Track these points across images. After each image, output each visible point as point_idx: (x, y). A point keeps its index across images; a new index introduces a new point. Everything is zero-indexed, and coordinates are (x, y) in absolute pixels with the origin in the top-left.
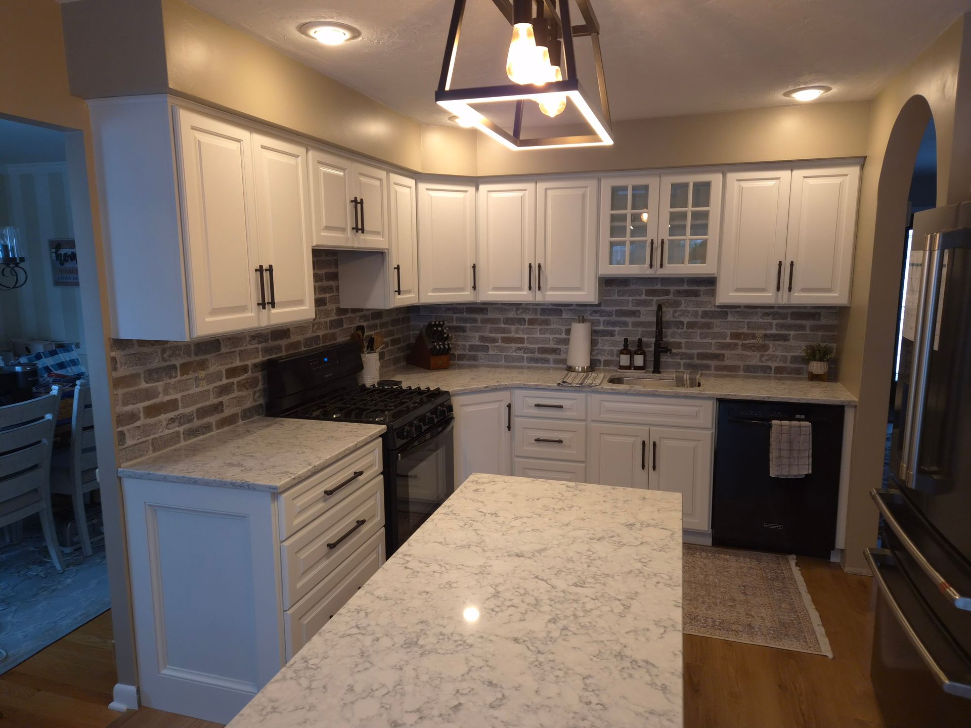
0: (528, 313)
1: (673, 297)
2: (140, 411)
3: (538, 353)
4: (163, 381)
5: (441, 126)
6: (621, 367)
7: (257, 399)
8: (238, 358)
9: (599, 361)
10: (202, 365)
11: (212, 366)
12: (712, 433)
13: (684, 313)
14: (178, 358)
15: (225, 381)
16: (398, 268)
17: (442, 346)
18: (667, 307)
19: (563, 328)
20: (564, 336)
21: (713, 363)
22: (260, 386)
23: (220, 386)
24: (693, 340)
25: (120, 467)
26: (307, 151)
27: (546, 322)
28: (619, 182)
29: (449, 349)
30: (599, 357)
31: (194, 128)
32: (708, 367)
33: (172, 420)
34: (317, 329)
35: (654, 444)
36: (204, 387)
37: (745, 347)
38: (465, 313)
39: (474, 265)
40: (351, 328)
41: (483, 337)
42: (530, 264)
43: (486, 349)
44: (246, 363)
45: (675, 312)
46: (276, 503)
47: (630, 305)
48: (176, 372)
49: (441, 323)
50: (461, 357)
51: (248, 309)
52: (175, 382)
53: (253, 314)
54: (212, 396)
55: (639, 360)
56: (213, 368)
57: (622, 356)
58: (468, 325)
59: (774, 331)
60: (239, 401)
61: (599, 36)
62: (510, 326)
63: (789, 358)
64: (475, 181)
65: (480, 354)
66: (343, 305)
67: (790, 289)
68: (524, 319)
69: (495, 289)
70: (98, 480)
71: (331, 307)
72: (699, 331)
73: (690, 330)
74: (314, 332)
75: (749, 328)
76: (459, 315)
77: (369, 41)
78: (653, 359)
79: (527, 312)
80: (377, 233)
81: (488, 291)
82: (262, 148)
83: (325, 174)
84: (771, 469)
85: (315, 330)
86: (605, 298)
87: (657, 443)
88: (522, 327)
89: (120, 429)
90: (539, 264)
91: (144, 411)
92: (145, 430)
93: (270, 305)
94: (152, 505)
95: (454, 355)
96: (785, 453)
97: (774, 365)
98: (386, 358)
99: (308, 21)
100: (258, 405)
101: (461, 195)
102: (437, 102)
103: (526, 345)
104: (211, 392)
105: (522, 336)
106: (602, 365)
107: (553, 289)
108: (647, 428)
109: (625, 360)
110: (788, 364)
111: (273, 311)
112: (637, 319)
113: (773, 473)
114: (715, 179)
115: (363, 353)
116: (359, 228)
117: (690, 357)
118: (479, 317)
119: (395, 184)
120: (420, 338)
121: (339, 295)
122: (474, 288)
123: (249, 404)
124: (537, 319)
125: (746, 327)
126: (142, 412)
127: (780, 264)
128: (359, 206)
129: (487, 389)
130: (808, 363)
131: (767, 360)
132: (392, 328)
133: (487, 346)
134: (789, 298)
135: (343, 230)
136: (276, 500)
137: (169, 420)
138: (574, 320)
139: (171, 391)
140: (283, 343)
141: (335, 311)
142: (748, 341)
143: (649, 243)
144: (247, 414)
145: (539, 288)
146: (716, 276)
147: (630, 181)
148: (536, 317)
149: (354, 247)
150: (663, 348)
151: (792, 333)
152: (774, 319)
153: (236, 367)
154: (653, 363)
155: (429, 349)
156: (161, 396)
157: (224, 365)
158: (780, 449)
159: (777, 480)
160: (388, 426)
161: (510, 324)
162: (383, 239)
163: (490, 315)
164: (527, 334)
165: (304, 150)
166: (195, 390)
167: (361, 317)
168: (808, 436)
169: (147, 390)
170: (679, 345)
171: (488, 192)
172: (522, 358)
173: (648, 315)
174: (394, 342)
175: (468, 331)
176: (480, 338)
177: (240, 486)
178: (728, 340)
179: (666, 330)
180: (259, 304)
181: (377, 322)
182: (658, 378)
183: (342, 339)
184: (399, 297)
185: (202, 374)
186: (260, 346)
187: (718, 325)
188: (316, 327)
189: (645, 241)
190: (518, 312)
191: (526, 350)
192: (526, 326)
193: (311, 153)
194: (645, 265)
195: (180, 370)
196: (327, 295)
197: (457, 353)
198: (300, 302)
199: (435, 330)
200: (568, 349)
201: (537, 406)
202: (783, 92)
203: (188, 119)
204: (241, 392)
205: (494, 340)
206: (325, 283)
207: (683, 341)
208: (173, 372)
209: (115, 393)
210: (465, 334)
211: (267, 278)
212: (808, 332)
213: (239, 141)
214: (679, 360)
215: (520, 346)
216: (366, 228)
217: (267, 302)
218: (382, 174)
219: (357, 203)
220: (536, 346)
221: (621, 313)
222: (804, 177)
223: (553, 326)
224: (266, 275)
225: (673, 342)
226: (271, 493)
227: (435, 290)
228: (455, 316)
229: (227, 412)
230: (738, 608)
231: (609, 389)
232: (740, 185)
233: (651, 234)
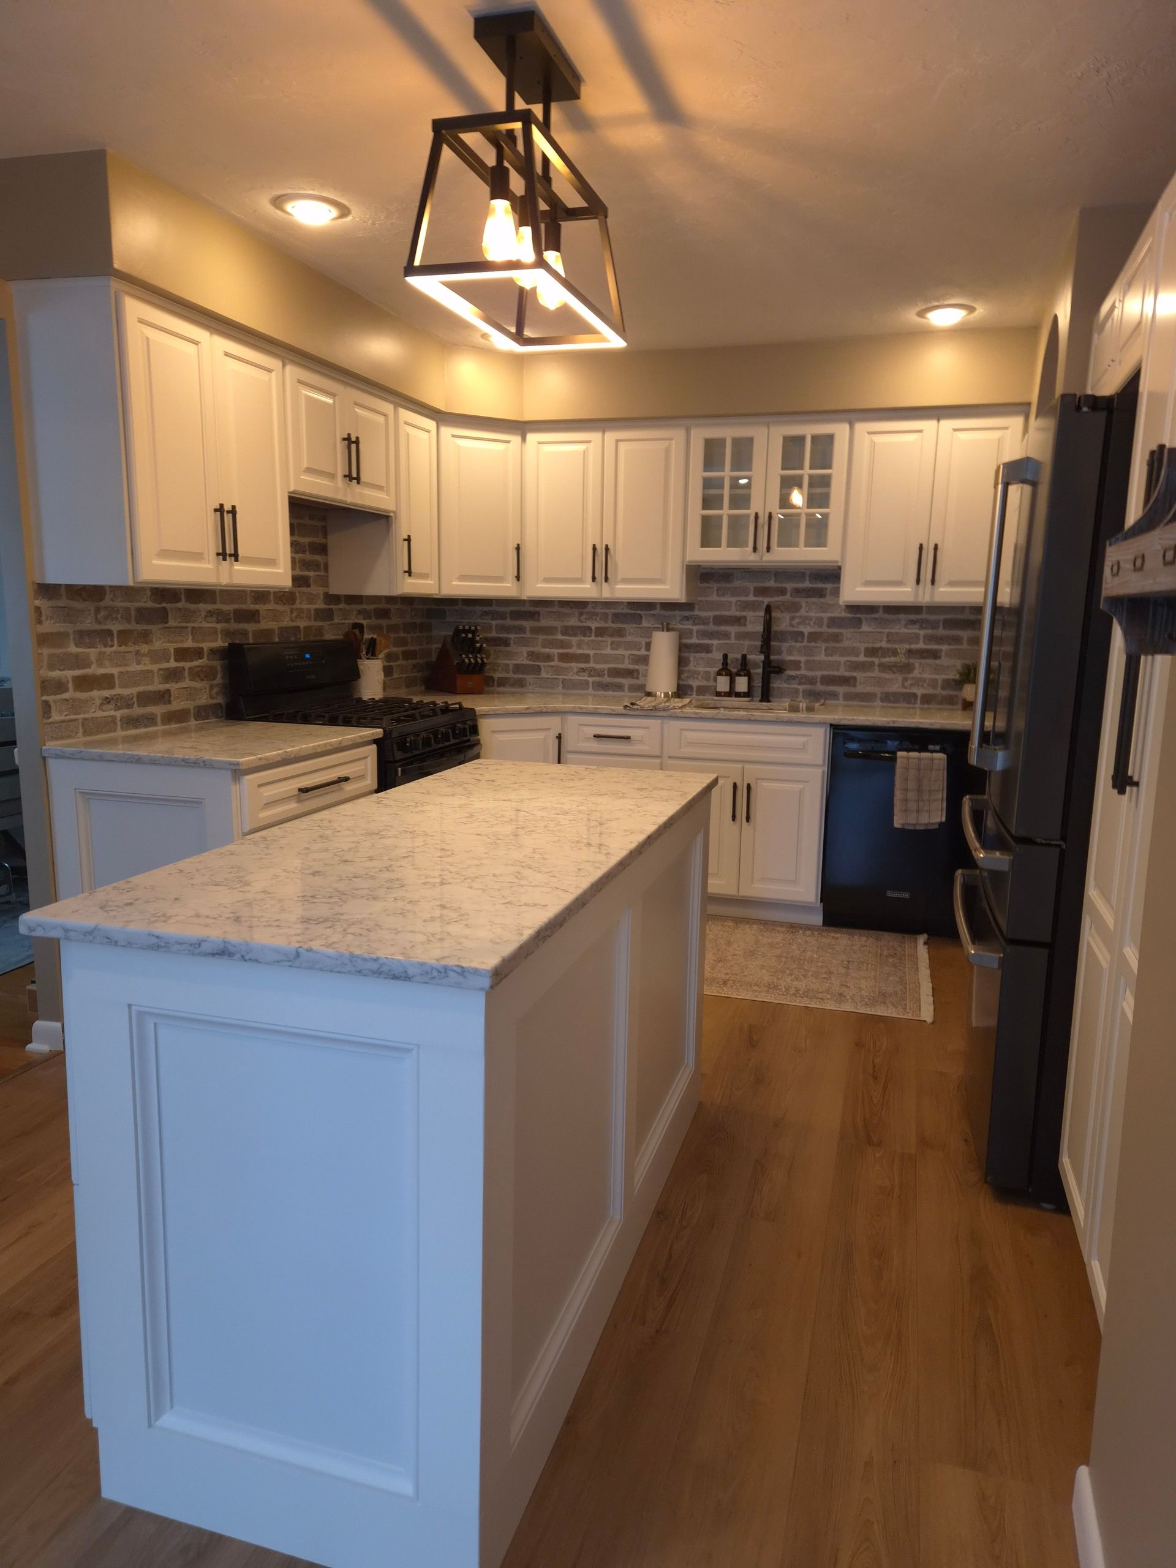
0: (596, 619)
1: (791, 598)
2: (68, 681)
3: (609, 676)
4: (96, 648)
5: (473, 347)
6: (718, 694)
7: (215, 696)
8: (191, 637)
9: (691, 687)
10: (145, 637)
11: (157, 641)
12: (824, 771)
13: (805, 620)
14: (114, 622)
15: (172, 664)
16: (409, 540)
17: (472, 660)
18: (782, 612)
19: (643, 641)
20: (643, 652)
21: (841, 690)
22: (219, 680)
23: (167, 669)
24: (815, 658)
25: (45, 745)
26: (284, 366)
27: (620, 633)
28: (714, 432)
29: (483, 664)
30: (691, 682)
31: (141, 321)
32: (834, 696)
33: (107, 700)
34: (296, 617)
35: (749, 787)
36: (146, 665)
37: (883, 667)
38: (508, 619)
39: (518, 545)
40: (344, 624)
41: (533, 652)
42: (594, 545)
43: (537, 670)
44: (201, 645)
45: (793, 618)
46: (238, 786)
47: (733, 608)
48: (112, 640)
49: (473, 628)
50: (502, 682)
51: (204, 559)
52: (111, 653)
53: (210, 566)
54: (156, 679)
55: (742, 684)
56: (158, 644)
57: (719, 678)
58: (512, 636)
59: (921, 645)
60: (191, 693)
61: (608, 220)
62: (571, 638)
63: (940, 682)
64: (521, 428)
65: (529, 678)
66: (334, 590)
67: (933, 582)
68: (589, 628)
69: (547, 580)
70: (17, 762)
71: (316, 590)
72: (824, 646)
73: (813, 644)
74: (292, 620)
75: (889, 641)
76: (499, 622)
77: (361, 222)
78: (760, 685)
79: (594, 618)
80: (380, 488)
81: (537, 584)
82: (225, 355)
83: (308, 398)
84: (895, 817)
85: (294, 619)
86: (700, 599)
87: (753, 786)
88: (586, 639)
89: (45, 698)
90: (607, 546)
91: (73, 681)
92: (75, 706)
93: (233, 558)
94: (84, 793)
95: (492, 678)
96: (911, 795)
97: (920, 692)
98: (396, 676)
99: (284, 192)
100: (215, 704)
101: (501, 447)
102: (406, 278)
103: (591, 665)
104: (156, 674)
105: (587, 652)
106: (694, 693)
107: (625, 581)
108: (740, 766)
109: (723, 683)
110: (939, 691)
111: (237, 567)
112: (742, 629)
113: (897, 823)
114: (840, 431)
115: (361, 658)
116: (353, 477)
117: (811, 681)
118: (528, 624)
119: (406, 423)
120: (443, 653)
121: (327, 576)
122: (518, 578)
123: (204, 700)
124: (607, 628)
125: (885, 639)
126: (70, 681)
127: (921, 547)
128: (353, 446)
129: (528, 711)
130: (961, 689)
131: (912, 685)
132: (405, 635)
133: (539, 666)
134: (932, 594)
135: (332, 476)
136: (237, 782)
137: (103, 700)
138: (657, 629)
139: (107, 662)
140: (250, 627)
141: (322, 596)
142: (887, 660)
143: (752, 518)
144: (202, 713)
145: (606, 579)
146: (840, 564)
147: (728, 432)
148: (607, 625)
149: (346, 501)
150: (774, 667)
151: (944, 647)
152: (921, 628)
153: (188, 649)
154: (760, 689)
155: (455, 664)
156: (94, 666)
157: (172, 642)
158: (906, 790)
159: (903, 831)
160: (385, 731)
161: (570, 635)
162: (388, 497)
163: (544, 623)
164: (593, 649)
165: (280, 364)
166: (134, 668)
167: (360, 612)
168: (941, 772)
169: (77, 656)
170: (796, 665)
171: (539, 443)
172: (587, 683)
173: (755, 625)
174: (407, 655)
175: (512, 645)
176: (528, 655)
177: (194, 763)
178: (862, 658)
179: (781, 644)
180: (218, 554)
181: (384, 622)
182: (766, 708)
183: (331, 635)
184: (410, 580)
185: (144, 648)
186: (219, 626)
187: (850, 638)
188: (294, 614)
189: (748, 516)
190: (582, 618)
191: (592, 672)
192: (593, 638)
193: (288, 368)
194: (747, 549)
195: (118, 637)
196: (311, 574)
197: (496, 675)
198: (272, 562)
199: (464, 638)
200: (647, 670)
201: (597, 736)
202: (918, 309)
203: (135, 309)
204: (194, 683)
205: (548, 658)
206: (308, 556)
207: (803, 659)
208: (109, 639)
209: (40, 652)
210: (508, 648)
211: (229, 526)
212: (965, 646)
213: (196, 343)
214: (797, 686)
215: (583, 665)
216: (363, 478)
217: (228, 553)
218: (388, 408)
219: (352, 442)
220: (606, 666)
221: (719, 620)
222: (955, 430)
223: (629, 638)
224: (228, 518)
225: (790, 660)
226: (232, 770)
227: (462, 578)
228: (494, 623)
229: (176, 705)
230: (834, 980)
231: (691, 712)
232: (871, 439)
233: (757, 505)
